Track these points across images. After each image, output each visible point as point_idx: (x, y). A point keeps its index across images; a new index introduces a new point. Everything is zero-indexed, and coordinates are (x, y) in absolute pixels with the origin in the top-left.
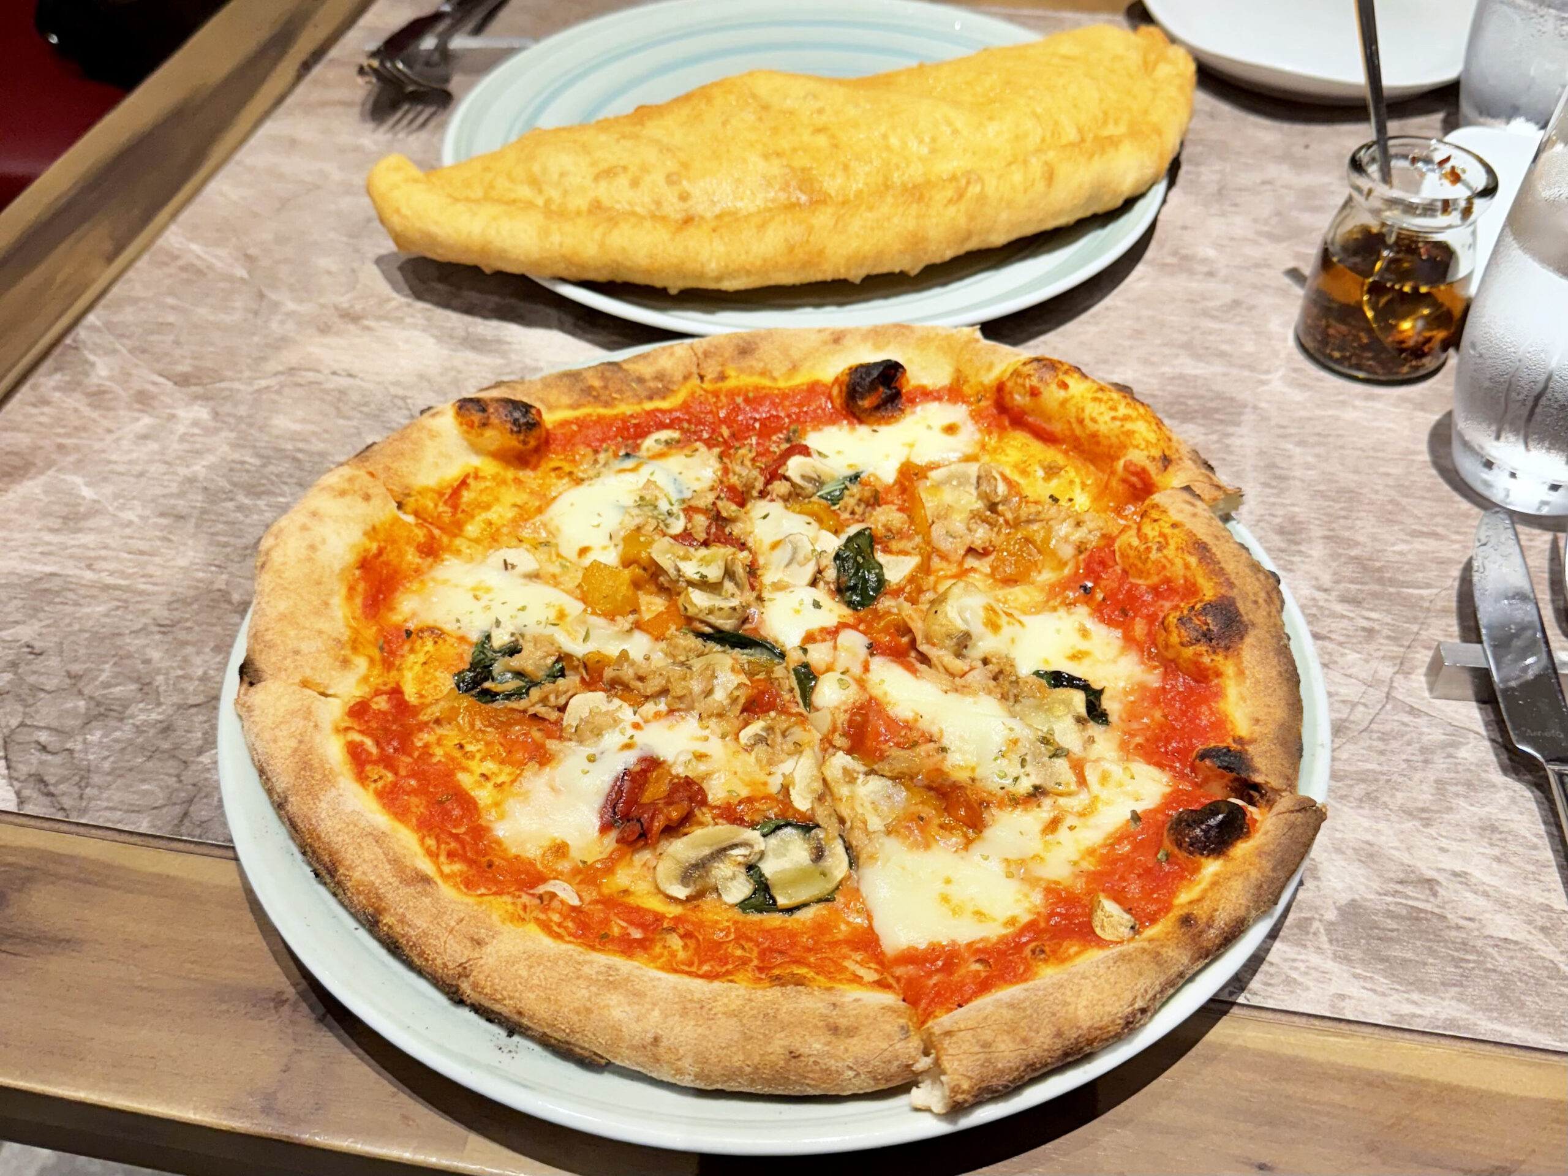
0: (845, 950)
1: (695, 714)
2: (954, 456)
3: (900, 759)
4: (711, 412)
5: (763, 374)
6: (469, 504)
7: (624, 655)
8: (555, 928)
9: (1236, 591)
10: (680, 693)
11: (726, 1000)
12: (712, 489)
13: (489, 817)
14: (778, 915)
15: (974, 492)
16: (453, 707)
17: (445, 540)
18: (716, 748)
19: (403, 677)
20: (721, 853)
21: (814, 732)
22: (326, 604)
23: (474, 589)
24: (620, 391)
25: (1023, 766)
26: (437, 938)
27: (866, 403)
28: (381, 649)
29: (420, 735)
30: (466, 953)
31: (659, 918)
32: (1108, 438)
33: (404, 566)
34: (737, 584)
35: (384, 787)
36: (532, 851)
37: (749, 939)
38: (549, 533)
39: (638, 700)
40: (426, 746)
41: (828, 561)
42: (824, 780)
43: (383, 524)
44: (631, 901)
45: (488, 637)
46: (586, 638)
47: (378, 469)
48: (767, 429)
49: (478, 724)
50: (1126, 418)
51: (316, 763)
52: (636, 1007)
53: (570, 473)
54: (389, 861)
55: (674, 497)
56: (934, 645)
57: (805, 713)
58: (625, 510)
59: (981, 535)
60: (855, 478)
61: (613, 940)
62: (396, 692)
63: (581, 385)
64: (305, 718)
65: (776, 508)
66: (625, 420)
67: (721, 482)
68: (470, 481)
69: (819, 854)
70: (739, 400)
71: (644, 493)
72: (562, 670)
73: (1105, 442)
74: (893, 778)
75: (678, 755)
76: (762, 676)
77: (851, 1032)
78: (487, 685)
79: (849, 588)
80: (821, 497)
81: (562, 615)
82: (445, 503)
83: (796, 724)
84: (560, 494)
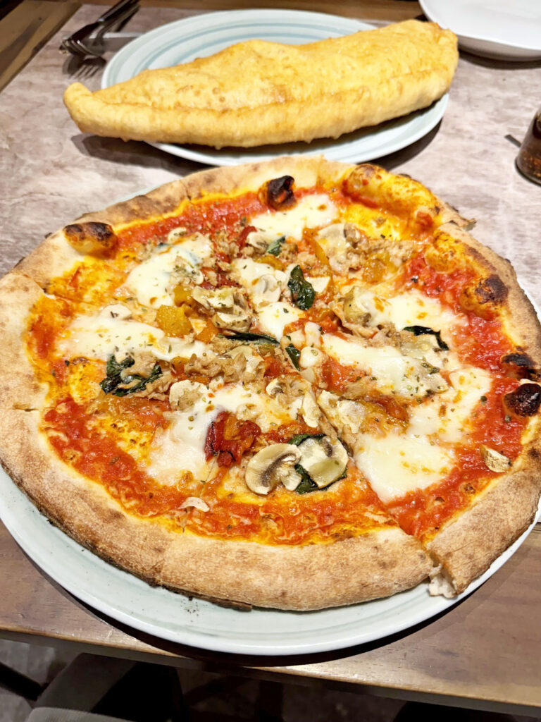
0: (363, 506)
1: (240, 382)
2: (329, 221)
3: (356, 388)
4: (199, 216)
5: (221, 191)
6: (83, 284)
7: (194, 357)
8: (200, 528)
9: (497, 271)
10: (231, 373)
11: (316, 560)
12: (212, 256)
13: (142, 465)
14: (319, 492)
15: (344, 239)
16: (105, 403)
17: (74, 305)
18: (256, 399)
19: (70, 389)
20: (278, 462)
21: (307, 382)
22: (17, 355)
23: (98, 331)
24: (149, 210)
25: (418, 381)
26: (135, 553)
27: (279, 200)
28: (54, 375)
29: (89, 422)
30: (154, 559)
31: (256, 508)
32: (405, 201)
33: (55, 324)
34: (241, 306)
35: (78, 461)
36: (172, 482)
37: (310, 511)
38: (131, 292)
39: (207, 380)
40: (95, 429)
41: (285, 286)
42: (320, 408)
43: (38, 302)
44: (237, 500)
45: (113, 358)
46: (170, 350)
47: (29, 272)
48: (230, 220)
49: (122, 411)
50: (414, 190)
51: (34, 455)
52: (267, 577)
53: (134, 258)
54: (93, 510)
55: (193, 263)
56: (352, 323)
57: (298, 371)
58: (169, 274)
59: (355, 260)
60: (283, 240)
61: (234, 528)
62: (69, 400)
63: (128, 210)
64: (21, 429)
65: (249, 262)
66: (155, 225)
67: (215, 252)
68: (81, 271)
69: (330, 451)
70: (212, 207)
71: (177, 263)
72: (159, 369)
73: (404, 204)
74: (354, 400)
75: (238, 407)
76: (268, 355)
77: (393, 564)
78: (120, 386)
79: (299, 299)
80: (269, 252)
81: (152, 339)
82: (70, 284)
83: (296, 379)
84: (131, 270)
